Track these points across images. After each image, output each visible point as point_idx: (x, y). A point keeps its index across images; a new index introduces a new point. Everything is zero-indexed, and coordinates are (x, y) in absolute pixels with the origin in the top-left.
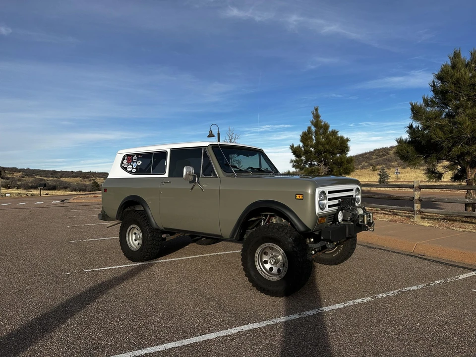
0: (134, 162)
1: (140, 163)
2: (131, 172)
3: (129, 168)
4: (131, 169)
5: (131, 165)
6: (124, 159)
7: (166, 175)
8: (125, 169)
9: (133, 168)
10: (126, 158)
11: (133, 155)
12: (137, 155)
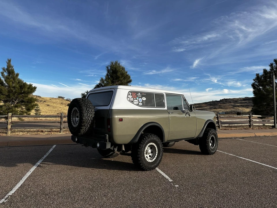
0: (139, 98)
1: (144, 99)
2: (138, 105)
3: (136, 102)
4: (138, 103)
5: (136, 99)
6: (128, 94)
7: (166, 108)
8: (132, 102)
9: (139, 102)
10: (130, 94)
11: (137, 93)
12: (141, 93)
